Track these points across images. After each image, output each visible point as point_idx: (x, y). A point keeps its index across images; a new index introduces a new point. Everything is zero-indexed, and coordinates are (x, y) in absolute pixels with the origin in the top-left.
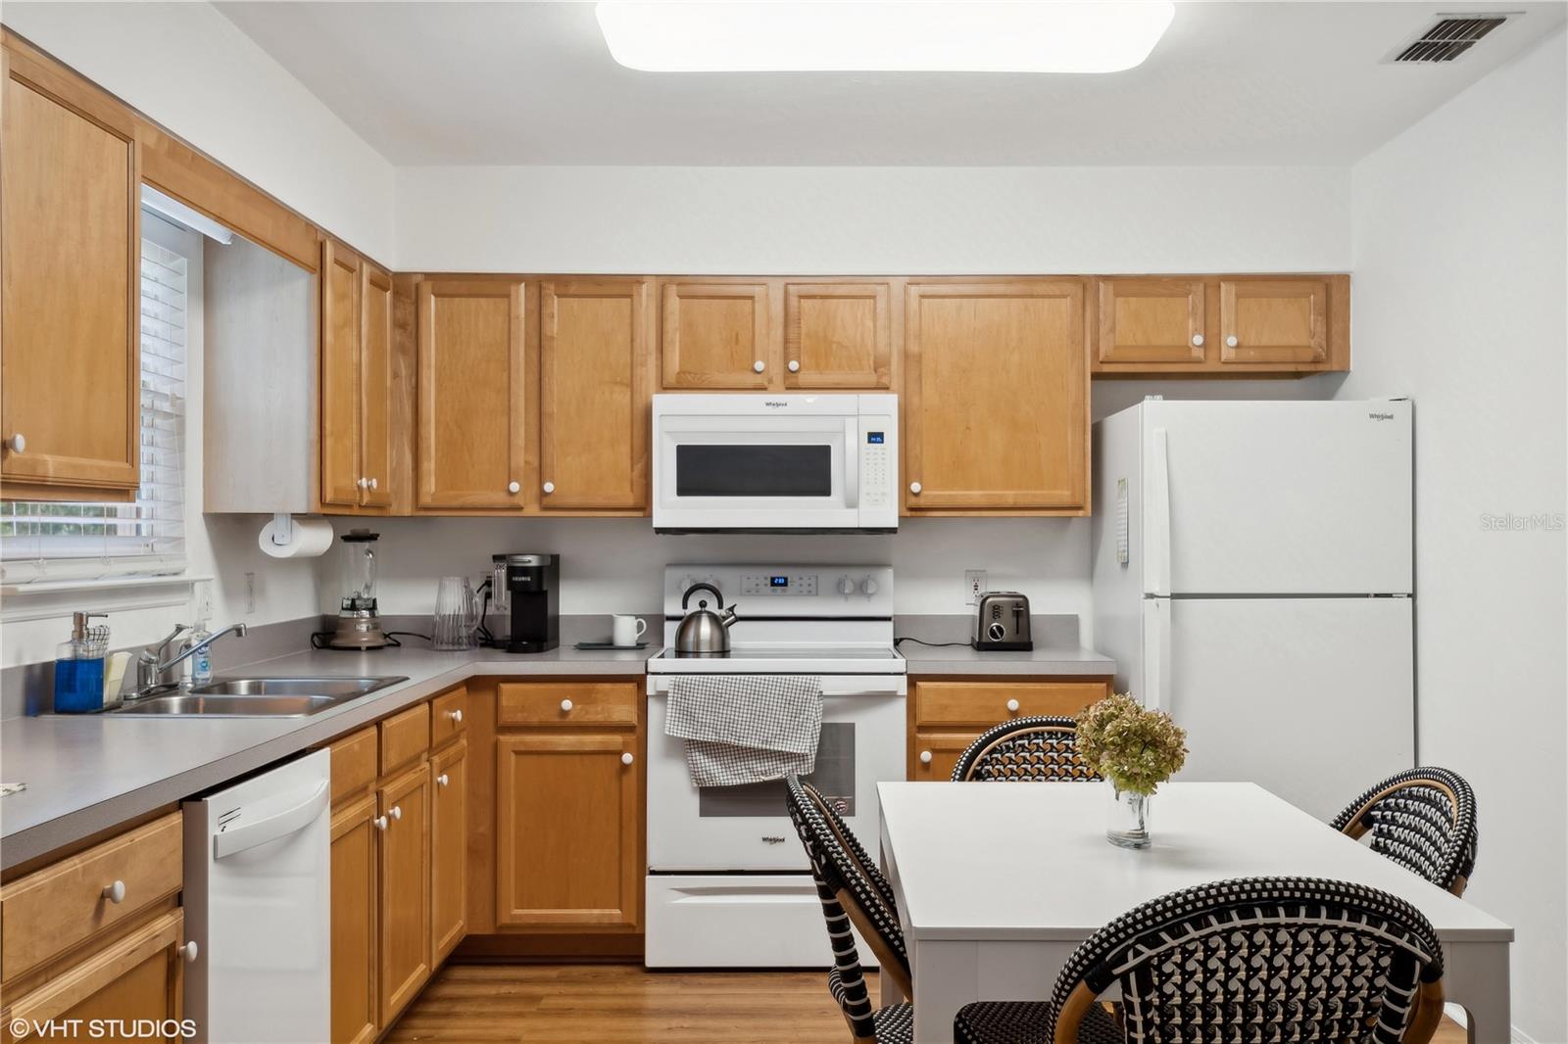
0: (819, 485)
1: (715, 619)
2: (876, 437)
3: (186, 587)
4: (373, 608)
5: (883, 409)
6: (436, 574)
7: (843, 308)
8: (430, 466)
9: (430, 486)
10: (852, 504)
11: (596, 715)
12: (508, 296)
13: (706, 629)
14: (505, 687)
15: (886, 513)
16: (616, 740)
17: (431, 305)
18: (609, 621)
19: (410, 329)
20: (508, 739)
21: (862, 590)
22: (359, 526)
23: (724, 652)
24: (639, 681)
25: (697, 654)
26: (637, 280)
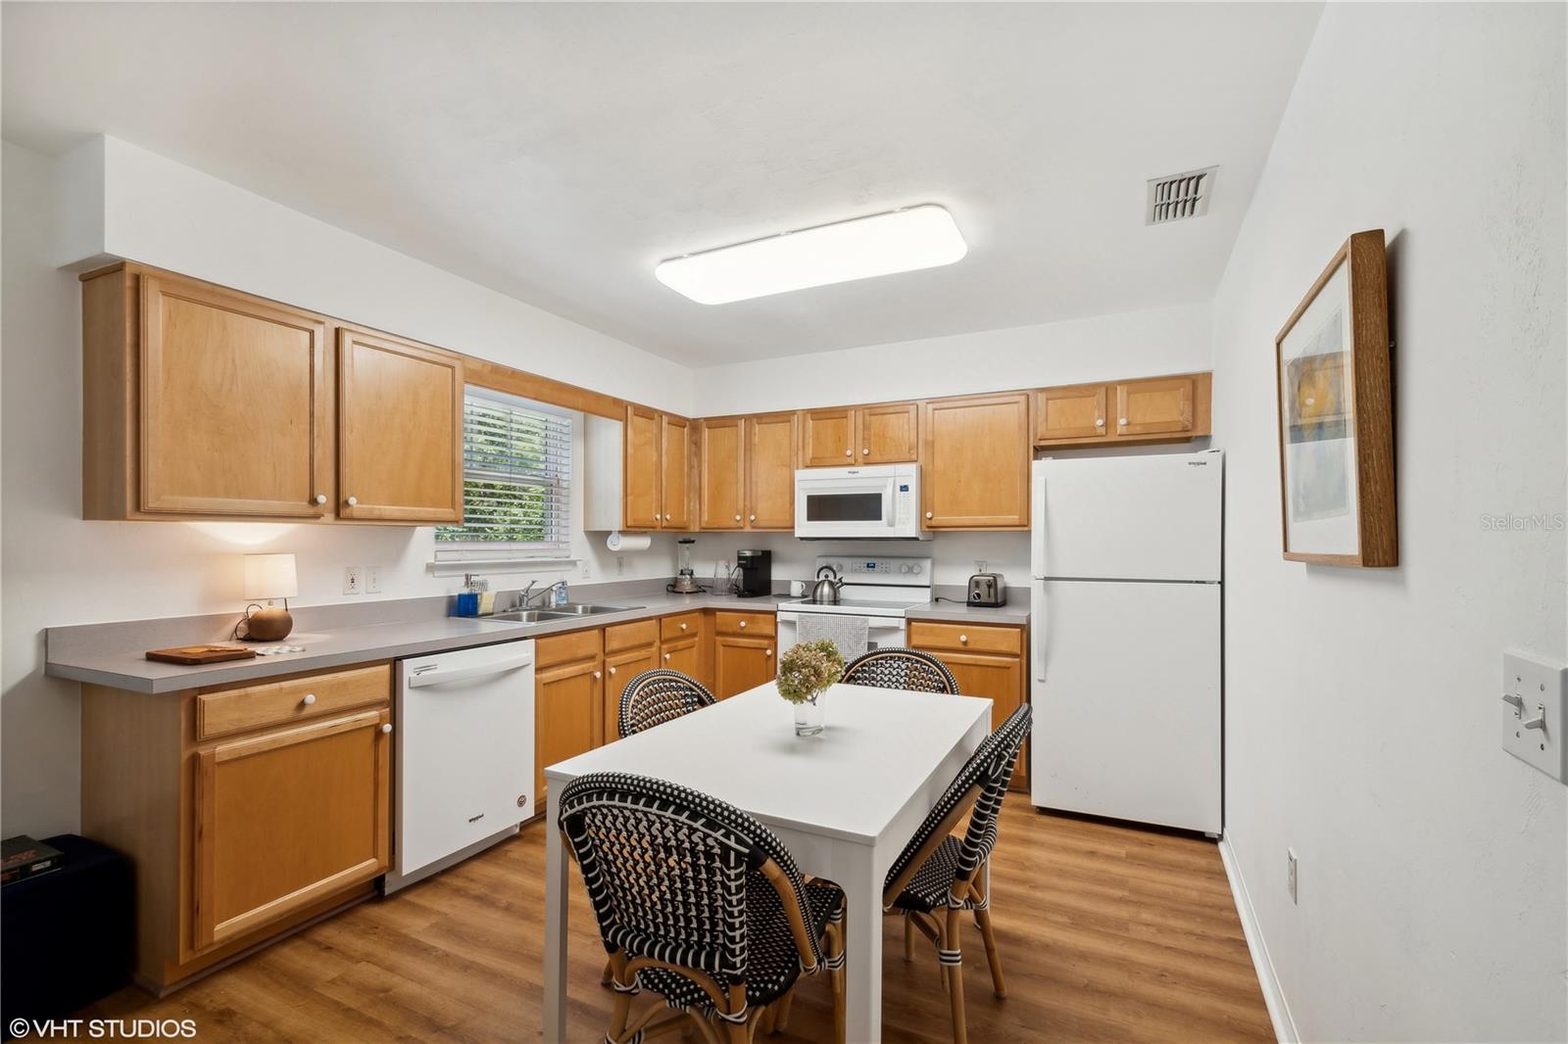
0: (876, 515)
1: (831, 584)
2: (904, 488)
3: (574, 563)
4: (692, 574)
5: (909, 473)
6: (714, 558)
7: (892, 419)
8: (705, 507)
9: (705, 517)
10: (891, 524)
11: (755, 630)
12: (736, 426)
13: (826, 589)
14: (718, 613)
15: (909, 529)
16: (765, 642)
17: (706, 433)
18: (788, 583)
19: (697, 444)
20: (719, 639)
21: (910, 570)
22: (687, 537)
23: (835, 602)
24: (774, 613)
25: (822, 603)
26: (793, 413)
